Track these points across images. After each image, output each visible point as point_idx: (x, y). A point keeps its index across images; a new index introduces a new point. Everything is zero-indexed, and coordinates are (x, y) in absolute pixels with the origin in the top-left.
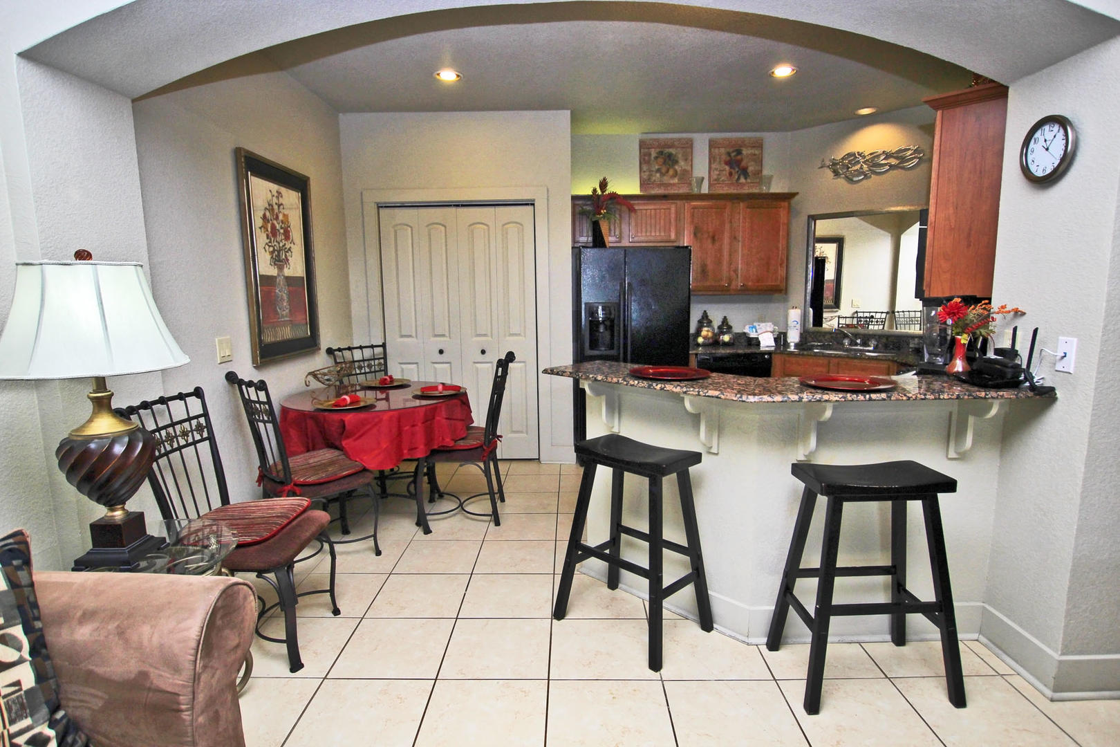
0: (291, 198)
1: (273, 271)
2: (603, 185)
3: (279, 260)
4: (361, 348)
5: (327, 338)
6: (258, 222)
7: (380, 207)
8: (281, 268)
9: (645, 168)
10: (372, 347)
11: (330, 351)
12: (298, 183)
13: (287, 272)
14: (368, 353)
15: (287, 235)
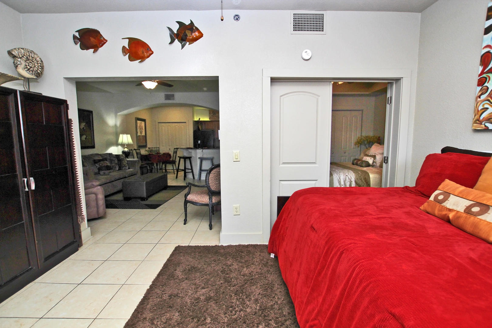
0: (143, 123)
1: (140, 135)
2: (199, 119)
3: (141, 133)
4: (155, 148)
5: (148, 146)
6: (138, 127)
7: (159, 123)
8: (141, 134)
9: (210, 115)
10: (157, 148)
11: (149, 148)
12: (144, 120)
13: (142, 135)
14: (156, 149)
15: (142, 129)
